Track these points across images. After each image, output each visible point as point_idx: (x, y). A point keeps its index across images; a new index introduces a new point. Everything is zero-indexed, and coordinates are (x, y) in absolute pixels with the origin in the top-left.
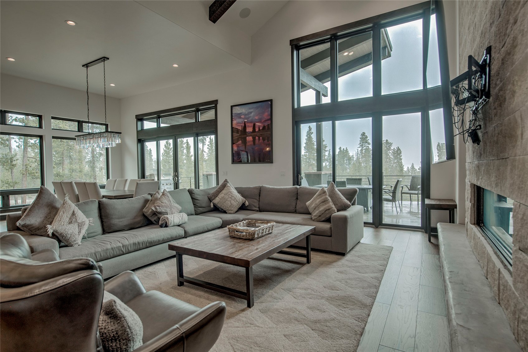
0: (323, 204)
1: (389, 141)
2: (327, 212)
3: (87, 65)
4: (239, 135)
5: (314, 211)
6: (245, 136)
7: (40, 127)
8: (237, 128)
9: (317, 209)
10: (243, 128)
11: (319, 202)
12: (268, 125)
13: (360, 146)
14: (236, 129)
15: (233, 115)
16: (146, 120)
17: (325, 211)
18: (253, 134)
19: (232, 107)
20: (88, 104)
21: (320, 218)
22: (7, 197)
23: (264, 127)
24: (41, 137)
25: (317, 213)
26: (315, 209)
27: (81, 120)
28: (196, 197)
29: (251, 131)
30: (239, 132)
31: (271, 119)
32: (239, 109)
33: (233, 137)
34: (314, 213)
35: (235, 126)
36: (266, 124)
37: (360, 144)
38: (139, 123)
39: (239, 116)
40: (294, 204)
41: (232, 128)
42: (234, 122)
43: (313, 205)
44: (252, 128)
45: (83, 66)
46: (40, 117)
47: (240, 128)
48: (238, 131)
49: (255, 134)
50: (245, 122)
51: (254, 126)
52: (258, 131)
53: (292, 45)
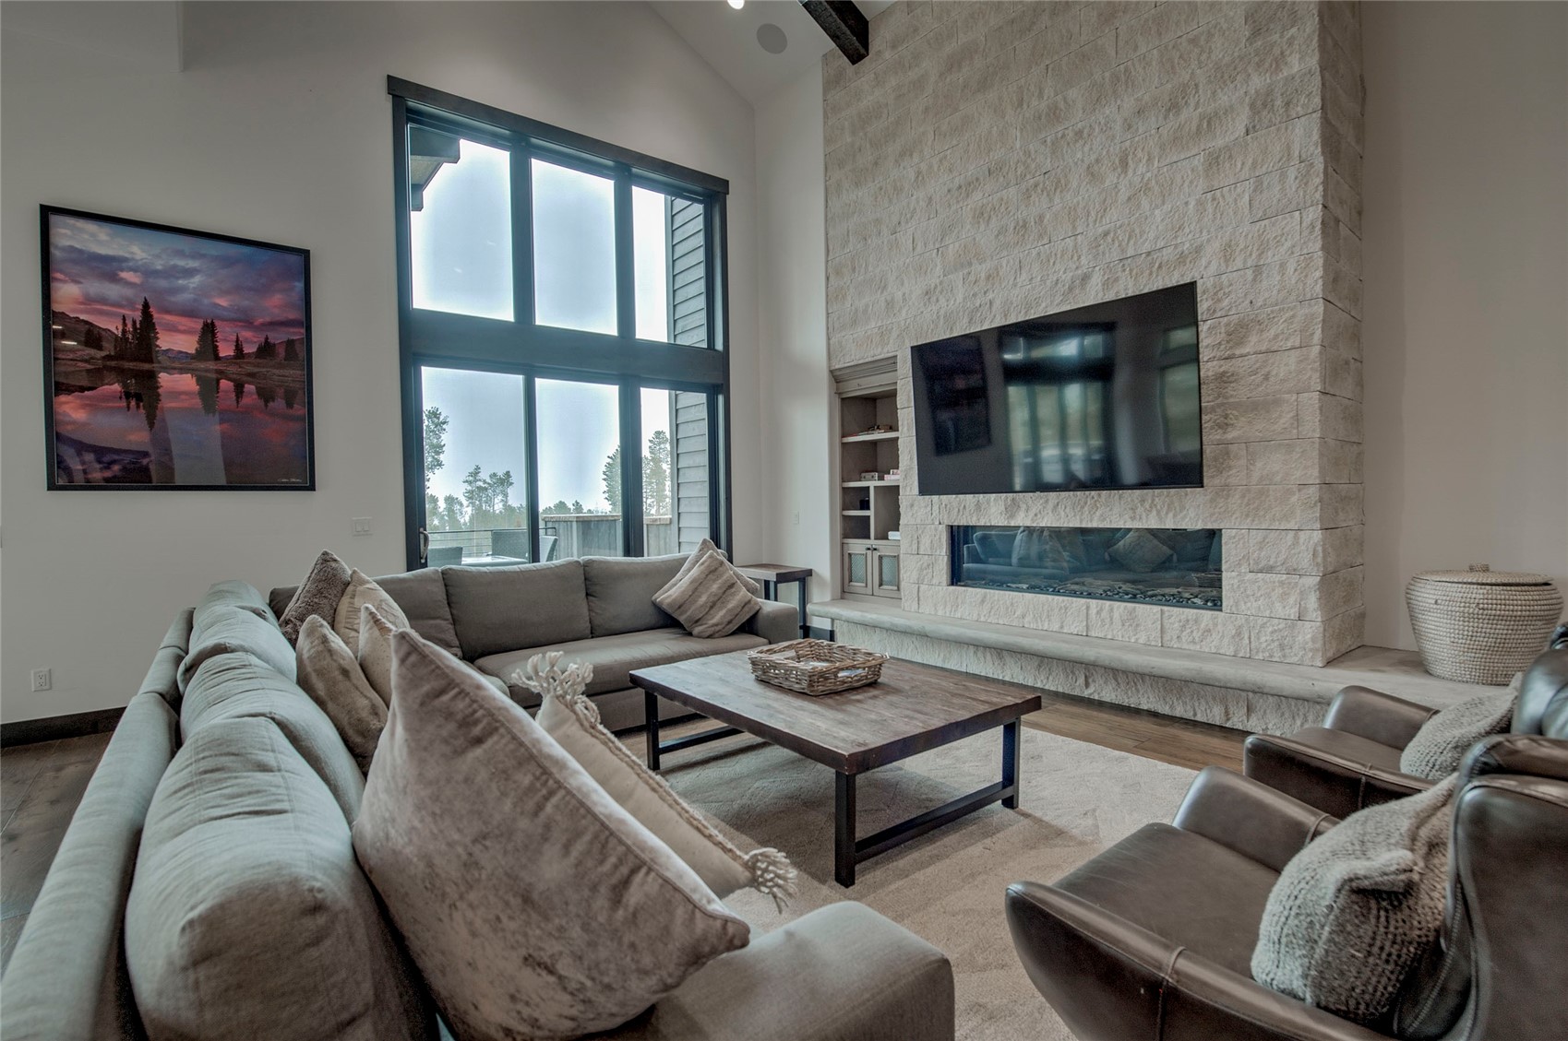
4: (107, 358)
5: (712, 612)
6: (147, 366)
8: (86, 322)
9: (719, 604)
10: (130, 328)
11: (720, 588)
12: (290, 343)
14: (84, 328)
18: (201, 365)
19: (47, 212)
23: (266, 350)
25: (724, 616)
26: (712, 607)
30: (107, 344)
31: (307, 324)
34: (713, 618)
41: (49, 314)
43: (703, 599)
44: (196, 338)
48: (92, 337)
50: (146, 306)
51: (209, 331)
52: (236, 357)
53: (394, 96)
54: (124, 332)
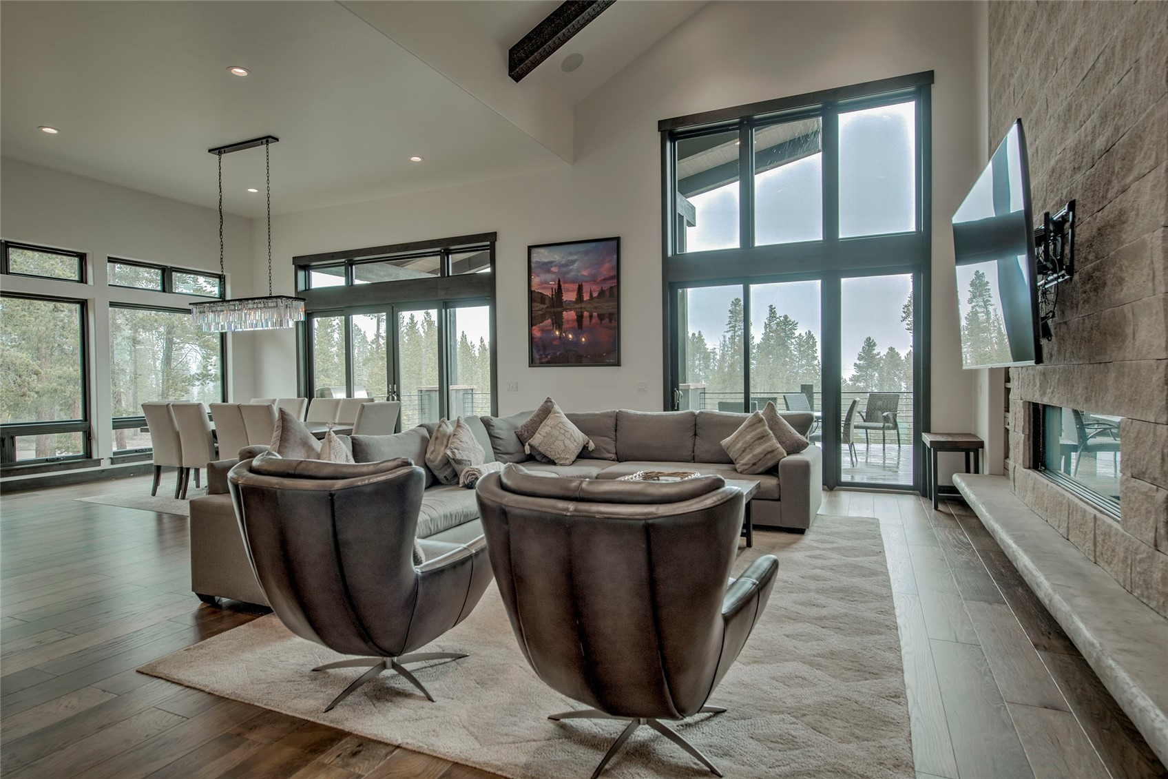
0: (759, 441)
1: (792, 318)
2: (769, 456)
3: (219, 151)
4: (547, 308)
5: (743, 455)
6: (559, 309)
7: (83, 279)
8: (541, 293)
9: (748, 450)
10: (554, 293)
11: (752, 438)
12: (611, 288)
13: (730, 327)
14: (540, 295)
15: (533, 265)
16: (317, 268)
17: (766, 455)
18: (578, 306)
19: (530, 248)
20: (221, 235)
21: (755, 467)
22: (10, 441)
23: (602, 293)
24: (83, 304)
25: (750, 459)
26: (743, 451)
27: (169, 265)
28: (498, 434)
29: (574, 300)
30: (547, 302)
31: (618, 277)
32: (546, 254)
33: (532, 311)
34: (743, 459)
35: (538, 289)
36: (606, 286)
37: (729, 324)
38: (301, 274)
39: (546, 267)
40: (690, 445)
41: (531, 292)
42: (536, 280)
43: (739, 445)
44: (576, 293)
45: (210, 151)
46: (82, 257)
47: (548, 293)
48: (543, 298)
49: (583, 305)
50: (559, 281)
51: (580, 289)
52: (590, 300)
53: (661, 132)
54: (552, 295)
